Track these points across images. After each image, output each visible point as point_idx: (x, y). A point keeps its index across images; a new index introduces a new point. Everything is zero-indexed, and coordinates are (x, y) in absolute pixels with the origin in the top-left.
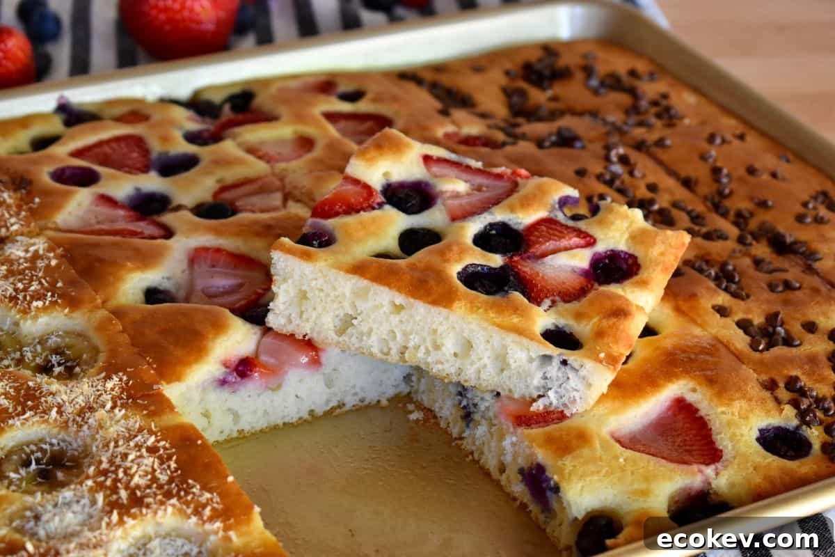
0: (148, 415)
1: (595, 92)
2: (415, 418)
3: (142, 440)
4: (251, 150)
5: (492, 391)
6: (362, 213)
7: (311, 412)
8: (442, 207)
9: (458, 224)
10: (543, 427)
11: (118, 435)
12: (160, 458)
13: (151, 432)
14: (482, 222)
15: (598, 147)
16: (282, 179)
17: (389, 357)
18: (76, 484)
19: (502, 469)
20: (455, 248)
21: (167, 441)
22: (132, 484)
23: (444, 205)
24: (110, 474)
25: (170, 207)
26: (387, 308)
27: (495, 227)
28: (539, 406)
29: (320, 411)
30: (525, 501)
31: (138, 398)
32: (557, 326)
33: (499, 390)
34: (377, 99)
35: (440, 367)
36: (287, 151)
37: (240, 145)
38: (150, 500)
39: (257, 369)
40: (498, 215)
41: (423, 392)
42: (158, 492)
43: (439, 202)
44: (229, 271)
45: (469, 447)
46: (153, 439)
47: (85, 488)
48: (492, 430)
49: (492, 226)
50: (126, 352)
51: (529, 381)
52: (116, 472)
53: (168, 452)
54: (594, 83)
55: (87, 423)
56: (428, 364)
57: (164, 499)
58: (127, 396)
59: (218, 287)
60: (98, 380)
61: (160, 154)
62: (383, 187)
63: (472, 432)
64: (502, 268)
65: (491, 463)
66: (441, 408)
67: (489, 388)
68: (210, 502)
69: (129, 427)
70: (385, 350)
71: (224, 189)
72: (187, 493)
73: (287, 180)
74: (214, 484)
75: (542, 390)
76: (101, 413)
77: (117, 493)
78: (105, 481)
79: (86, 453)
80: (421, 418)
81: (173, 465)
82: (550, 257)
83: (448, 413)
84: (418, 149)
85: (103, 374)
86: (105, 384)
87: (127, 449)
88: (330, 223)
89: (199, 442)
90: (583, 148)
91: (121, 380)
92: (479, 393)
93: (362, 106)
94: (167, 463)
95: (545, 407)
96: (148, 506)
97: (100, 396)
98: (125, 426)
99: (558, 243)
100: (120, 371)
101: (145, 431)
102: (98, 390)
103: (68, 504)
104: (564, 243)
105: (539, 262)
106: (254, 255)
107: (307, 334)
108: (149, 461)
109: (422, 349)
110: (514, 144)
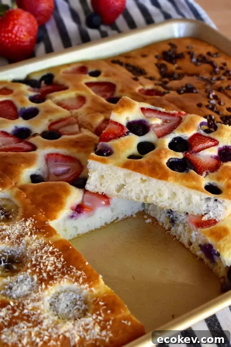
0: (46, 237)
1: (196, 64)
2: (148, 222)
3: (47, 249)
4: (59, 104)
5: (184, 212)
6: (121, 138)
7: (106, 224)
8: (153, 132)
9: (161, 139)
10: (208, 227)
11: (36, 247)
12: (56, 256)
13: (50, 245)
14: (171, 138)
15: (202, 92)
16: (76, 117)
17: (140, 200)
18: (23, 271)
19: (190, 244)
20: (163, 152)
21: (57, 248)
22: (47, 270)
23: (153, 130)
24: (37, 266)
25: (32, 135)
26: (139, 181)
27: (177, 139)
28: (205, 218)
29: (109, 222)
30: (202, 257)
31: (40, 229)
32: (210, 184)
33: (187, 212)
34: (107, 75)
35: (162, 204)
36: (75, 103)
37: (54, 102)
38: (56, 277)
39: (85, 209)
40: (176, 134)
41: (151, 211)
42: (59, 273)
43: (151, 129)
44: (63, 163)
45: (174, 234)
46: (51, 248)
47: (28, 273)
48: (185, 228)
49: (175, 139)
50: (31, 207)
51: (201, 208)
52: (39, 265)
53: (59, 253)
54: (194, 60)
55: (21, 242)
56: (157, 203)
57: (62, 276)
58: (35, 228)
59: (60, 171)
60: (22, 222)
61: (21, 109)
62: (127, 124)
63: (175, 228)
64: (183, 159)
65: (185, 241)
66: (160, 218)
67: (183, 211)
68: (81, 275)
69: (40, 243)
70: (138, 197)
71: (52, 124)
72: (71, 272)
73: (79, 118)
74: (81, 267)
75: (206, 211)
76: (27, 238)
77: (42, 274)
78: (36, 269)
79: (24, 256)
80: (150, 222)
81: (62, 260)
82: (201, 152)
83: (163, 220)
84: (138, 105)
85: (23, 219)
86: (25, 223)
87: (41, 254)
88: (109, 144)
89: (71, 247)
90: (197, 92)
91: (31, 221)
92: (178, 213)
93: (101, 79)
94: (60, 259)
95: (208, 218)
96: (56, 279)
97: (24, 229)
98: (38, 243)
99: (203, 145)
100: (30, 217)
101: (47, 244)
102: (23, 227)
103: (22, 281)
104: (206, 144)
105: (197, 154)
106: (72, 155)
107: (104, 192)
108: (52, 258)
109: (154, 196)
110: (169, 93)
